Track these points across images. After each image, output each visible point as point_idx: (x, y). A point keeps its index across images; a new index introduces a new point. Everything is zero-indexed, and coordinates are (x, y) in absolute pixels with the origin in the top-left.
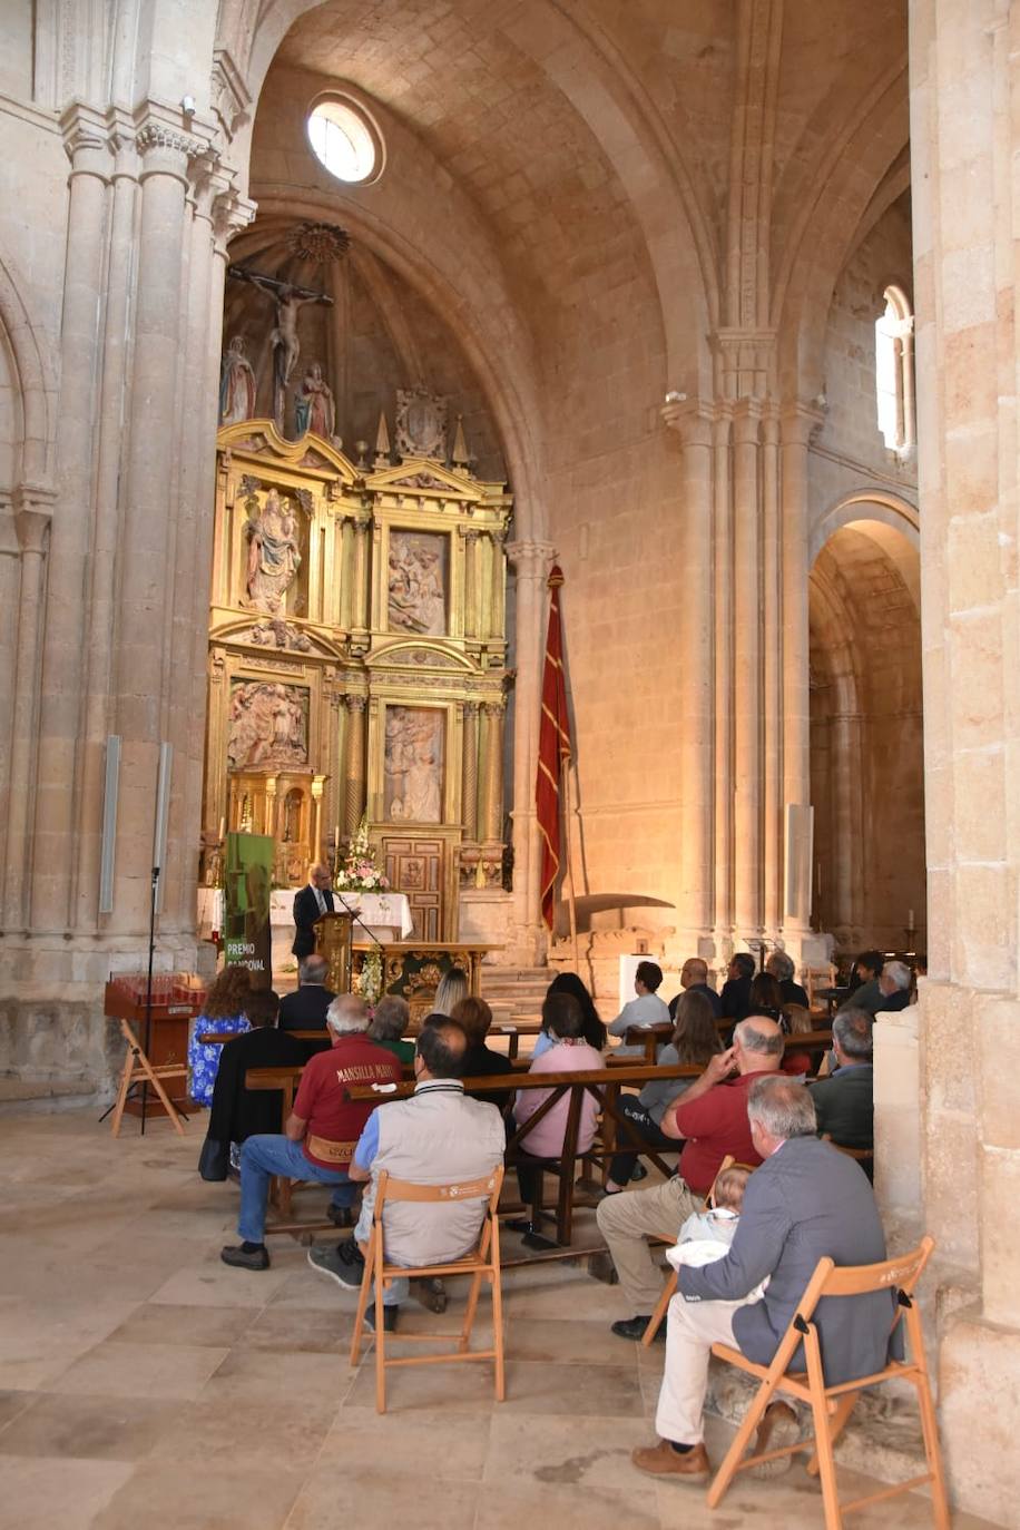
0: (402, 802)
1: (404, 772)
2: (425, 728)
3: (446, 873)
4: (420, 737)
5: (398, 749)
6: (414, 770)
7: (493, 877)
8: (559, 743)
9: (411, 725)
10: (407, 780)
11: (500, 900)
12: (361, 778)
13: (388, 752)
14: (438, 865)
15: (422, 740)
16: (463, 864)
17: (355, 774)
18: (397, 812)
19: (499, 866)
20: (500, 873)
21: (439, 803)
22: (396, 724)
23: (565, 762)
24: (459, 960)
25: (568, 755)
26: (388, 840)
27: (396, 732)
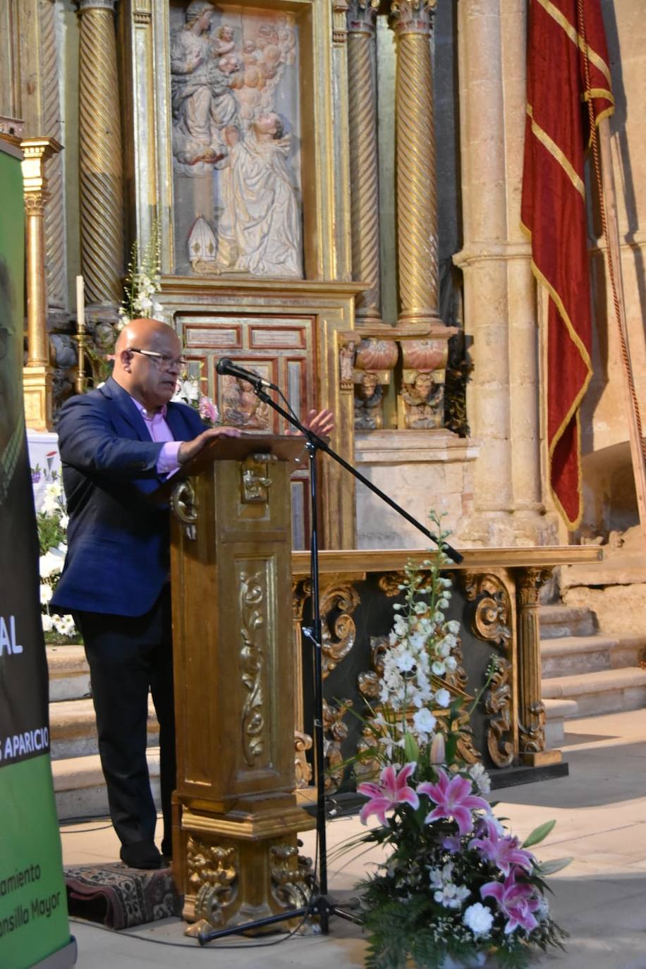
0: (215, 231)
1: (216, 159)
2: (259, 55)
3: (324, 394)
4: (249, 73)
5: (200, 102)
6: (238, 153)
7: (423, 404)
8: (582, 75)
9: (225, 46)
10: (223, 175)
11: (444, 456)
12: (117, 171)
13: (178, 112)
14: (303, 378)
15: (254, 85)
16: (359, 376)
17: (101, 161)
18: (204, 254)
19: (440, 377)
20: (440, 395)
21: (297, 233)
22: (193, 42)
23: (601, 120)
24: (487, 594)
25: (607, 104)
26: (188, 320)
27: (192, 60)
